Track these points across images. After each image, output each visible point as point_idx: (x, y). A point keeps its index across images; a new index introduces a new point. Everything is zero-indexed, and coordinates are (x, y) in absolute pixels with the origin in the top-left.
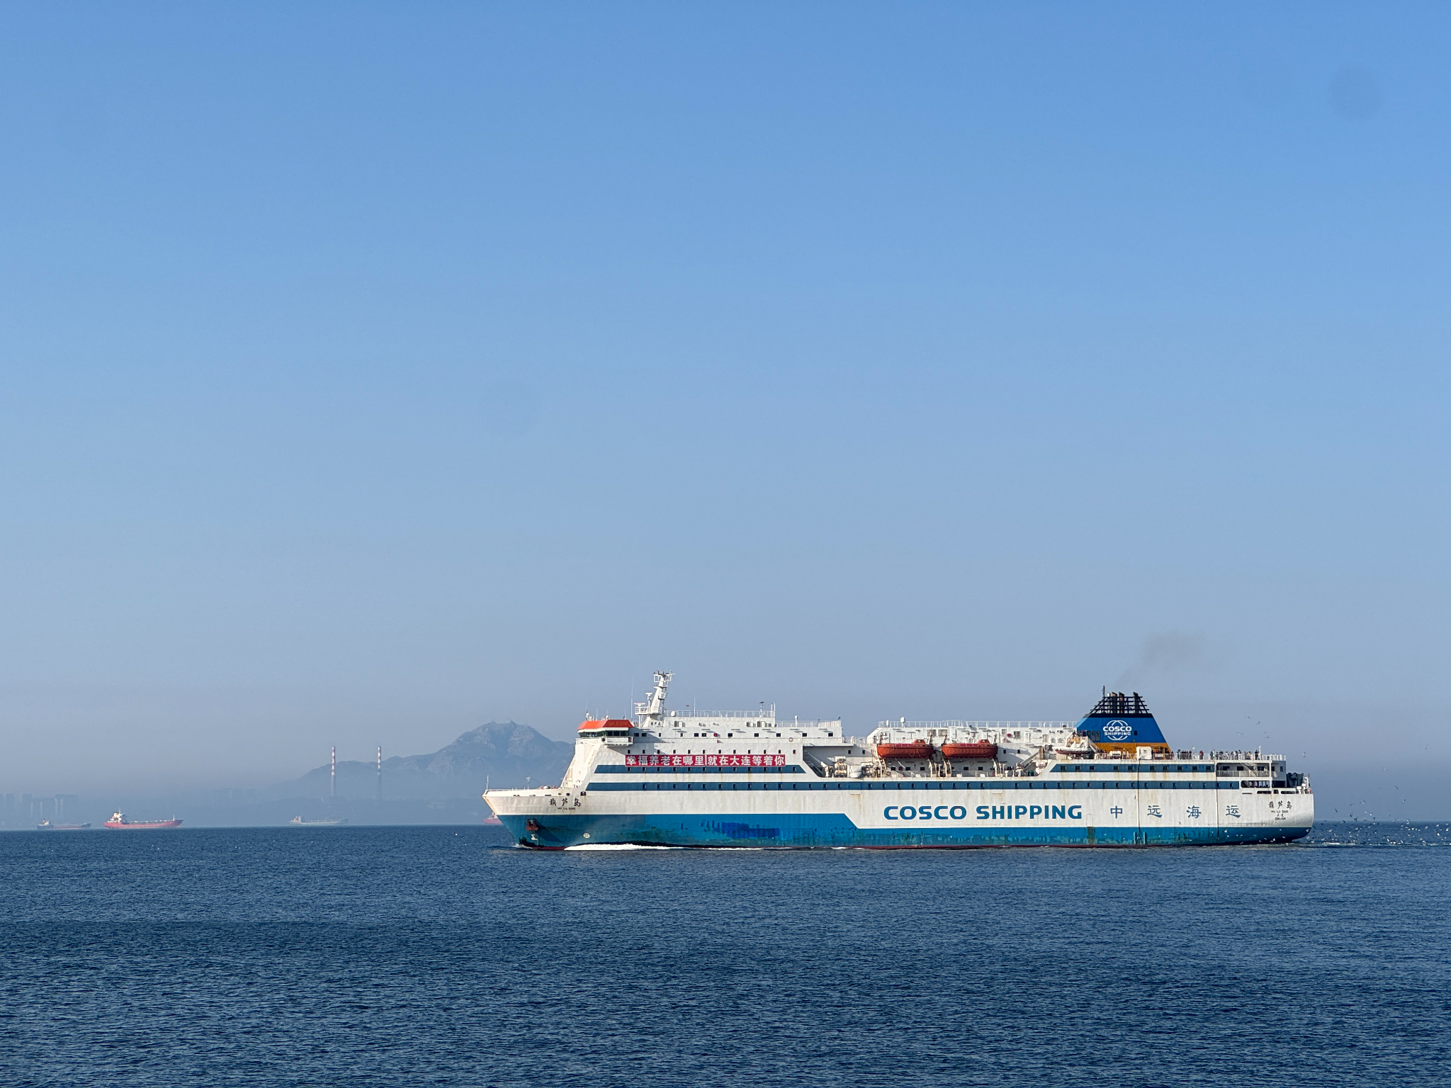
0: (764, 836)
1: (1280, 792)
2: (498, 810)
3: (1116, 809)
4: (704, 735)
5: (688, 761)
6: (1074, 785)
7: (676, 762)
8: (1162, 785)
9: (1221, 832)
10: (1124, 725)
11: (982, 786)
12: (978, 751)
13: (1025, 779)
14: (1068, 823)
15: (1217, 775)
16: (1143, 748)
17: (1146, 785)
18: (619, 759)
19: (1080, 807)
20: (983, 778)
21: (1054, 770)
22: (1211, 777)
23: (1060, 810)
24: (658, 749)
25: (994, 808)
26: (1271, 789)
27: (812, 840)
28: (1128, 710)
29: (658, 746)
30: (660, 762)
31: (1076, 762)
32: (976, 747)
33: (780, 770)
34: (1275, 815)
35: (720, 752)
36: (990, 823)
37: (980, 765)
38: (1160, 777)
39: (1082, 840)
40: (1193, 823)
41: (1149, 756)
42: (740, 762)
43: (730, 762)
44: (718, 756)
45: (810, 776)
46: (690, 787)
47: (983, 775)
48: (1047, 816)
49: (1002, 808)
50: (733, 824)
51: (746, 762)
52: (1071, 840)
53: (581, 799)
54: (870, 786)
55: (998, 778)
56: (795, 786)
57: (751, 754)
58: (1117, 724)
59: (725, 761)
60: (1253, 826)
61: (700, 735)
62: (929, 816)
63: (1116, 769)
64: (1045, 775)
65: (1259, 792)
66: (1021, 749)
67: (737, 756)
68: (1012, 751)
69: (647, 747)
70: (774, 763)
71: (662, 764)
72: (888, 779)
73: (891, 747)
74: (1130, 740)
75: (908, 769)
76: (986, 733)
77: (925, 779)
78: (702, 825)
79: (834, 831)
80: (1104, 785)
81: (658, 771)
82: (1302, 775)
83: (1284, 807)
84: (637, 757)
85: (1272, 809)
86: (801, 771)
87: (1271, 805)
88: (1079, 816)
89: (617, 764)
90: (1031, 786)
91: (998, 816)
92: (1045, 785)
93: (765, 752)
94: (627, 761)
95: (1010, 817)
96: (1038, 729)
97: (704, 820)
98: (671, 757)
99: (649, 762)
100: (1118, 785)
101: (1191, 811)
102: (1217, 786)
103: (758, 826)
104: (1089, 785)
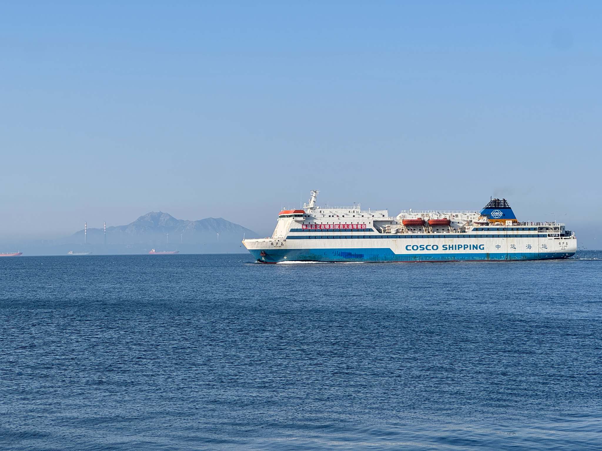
0: (358, 257)
1: (563, 238)
2: (249, 248)
3: (498, 246)
4: (333, 216)
5: (327, 227)
6: (481, 236)
7: (322, 227)
8: (516, 236)
9: (539, 255)
10: (500, 212)
11: (445, 237)
12: (443, 223)
13: (462, 234)
14: (479, 251)
15: (538, 232)
16: (509, 221)
17: (510, 236)
18: (299, 226)
19: (483, 245)
20: (445, 233)
21: (473, 230)
22: (536, 233)
23: (476, 246)
24: (315, 222)
25: (449, 246)
26: (560, 237)
27: (377, 259)
28: (501, 206)
29: (315, 221)
30: (316, 227)
31: (482, 227)
32: (442, 221)
33: (364, 230)
34: (561, 248)
35: (340, 223)
36: (448, 252)
37: (443, 228)
38: (515, 233)
39: (484, 258)
40: (528, 251)
41: (511, 224)
42: (348, 227)
43: (344, 227)
44: (339, 225)
45: (376, 233)
46: (328, 237)
47: (445, 232)
48: (470, 249)
49: (453, 245)
50: (345, 253)
51: (350, 227)
52: (480, 258)
53: (284, 243)
54: (400, 237)
55: (451, 233)
56: (370, 237)
57: (352, 224)
58: (497, 212)
59: (342, 227)
60: (553, 252)
61: (331, 216)
62: (424, 249)
63: (498, 229)
64: (470, 232)
65: (555, 239)
66: (459, 222)
67: (347, 225)
68: (456, 222)
69: (311, 221)
70: (361, 228)
71: (316, 228)
72: (407, 234)
73: (408, 221)
74: (502, 218)
75: (414, 230)
76: (444, 215)
77: (422, 234)
78: (333, 253)
79: (386, 255)
80: (493, 236)
81: (315, 231)
82: (571, 231)
83: (565, 245)
84: (306, 225)
85: (560, 245)
86: (372, 231)
87: (560, 243)
88: (483, 249)
89: (299, 228)
90: (464, 236)
91: (451, 249)
92: (469, 236)
93: (358, 223)
94: (302, 227)
95: (456, 249)
96: (465, 213)
97: (334, 251)
98: (320, 225)
99: (311, 227)
100: (498, 236)
101: (528, 246)
102: (538, 236)
103: (355, 253)
104: (487, 236)
